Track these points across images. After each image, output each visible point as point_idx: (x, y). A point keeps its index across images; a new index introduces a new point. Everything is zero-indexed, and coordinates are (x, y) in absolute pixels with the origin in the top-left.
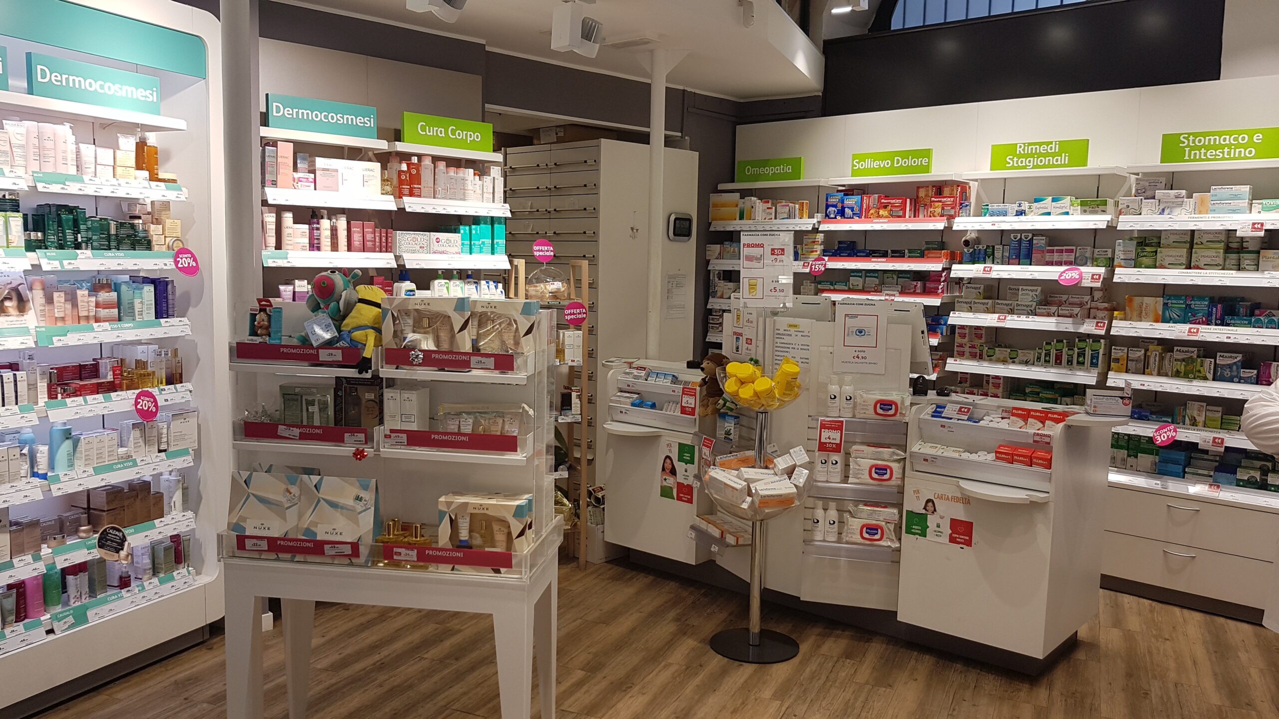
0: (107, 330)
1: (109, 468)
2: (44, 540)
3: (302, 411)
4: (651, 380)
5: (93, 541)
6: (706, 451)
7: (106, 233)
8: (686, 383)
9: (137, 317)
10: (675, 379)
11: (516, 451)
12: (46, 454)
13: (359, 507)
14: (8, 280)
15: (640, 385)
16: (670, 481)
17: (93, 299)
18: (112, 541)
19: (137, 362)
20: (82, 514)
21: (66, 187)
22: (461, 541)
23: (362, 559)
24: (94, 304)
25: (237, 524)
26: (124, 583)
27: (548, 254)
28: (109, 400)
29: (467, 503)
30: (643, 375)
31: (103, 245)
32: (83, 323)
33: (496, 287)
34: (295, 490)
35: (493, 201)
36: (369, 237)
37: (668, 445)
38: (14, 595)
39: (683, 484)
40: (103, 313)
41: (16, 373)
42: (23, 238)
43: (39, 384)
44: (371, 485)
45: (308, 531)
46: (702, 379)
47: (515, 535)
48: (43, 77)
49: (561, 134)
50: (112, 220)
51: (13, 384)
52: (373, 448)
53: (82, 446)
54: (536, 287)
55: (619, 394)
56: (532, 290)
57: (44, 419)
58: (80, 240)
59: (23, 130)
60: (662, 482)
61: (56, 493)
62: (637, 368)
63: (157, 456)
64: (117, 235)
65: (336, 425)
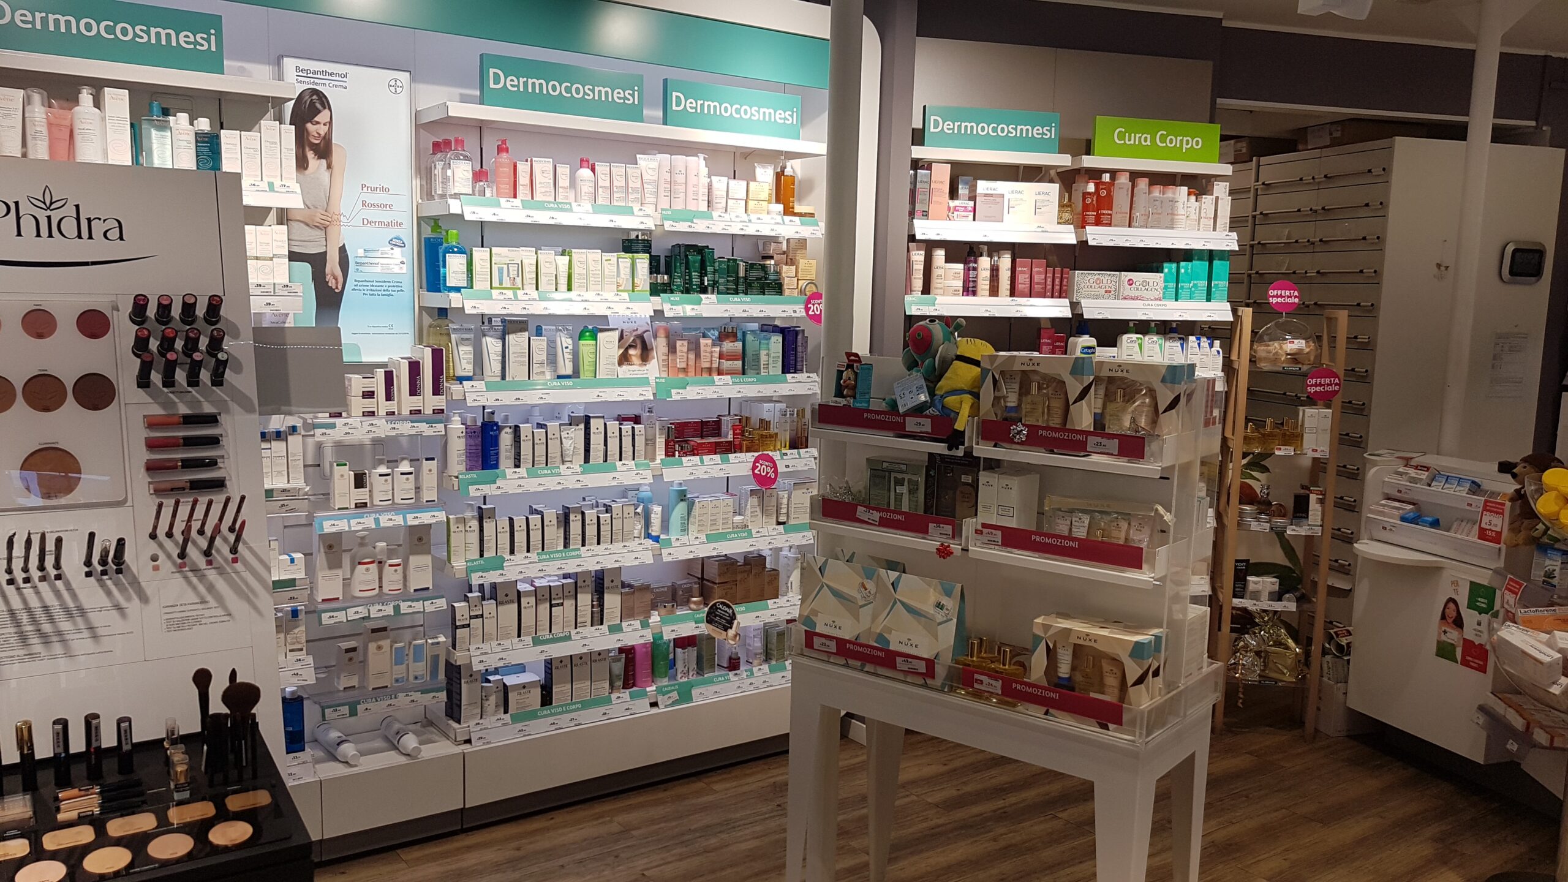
0: (728, 384)
1: (722, 537)
2: (654, 607)
3: (889, 490)
4: (1437, 486)
5: (701, 615)
6: (1510, 598)
7: (734, 275)
8: (1493, 494)
9: (762, 370)
10: (1476, 488)
11: (1141, 568)
12: (659, 516)
13: (939, 616)
14: (635, 326)
15: (1420, 492)
16: (1453, 636)
17: (717, 349)
18: (721, 617)
19: (761, 421)
20: (695, 583)
21: (693, 225)
22: (1060, 678)
23: (938, 682)
24: (717, 355)
25: (808, 617)
26: (733, 665)
27: (1290, 300)
28: (726, 461)
29: (1070, 630)
30: (1424, 477)
31: (730, 289)
32: (705, 376)
33: (1211, 346)
34: (870, 585)
35: (1214, 229)
36: (1038, 278)
37: (1453, 583)
38: (623, 660)
39: (1473, 642)
40: (726, 364)
41: (636, 426)
42: (648, 281)
43: (658, 440)
44: (954, 591)
45: (880, 637)
46: (1516, 491)
47: (1130, 682)
48: (678, 105)
49: (1337, 134)
50: (742, 261)
51: (631, 438)
52: (960, 545)
53: (696, 511)
54: (1269, 346)
55: (1383, 502)
56: (1261, 350)
57: (658, 477)
58: (706, 284)
59: (654, 165)
60: (1439, 634)
61: (666, 559)
62: (1416, 468)
63: (774, 529)
64: (745, 278)
65: (925, 512)
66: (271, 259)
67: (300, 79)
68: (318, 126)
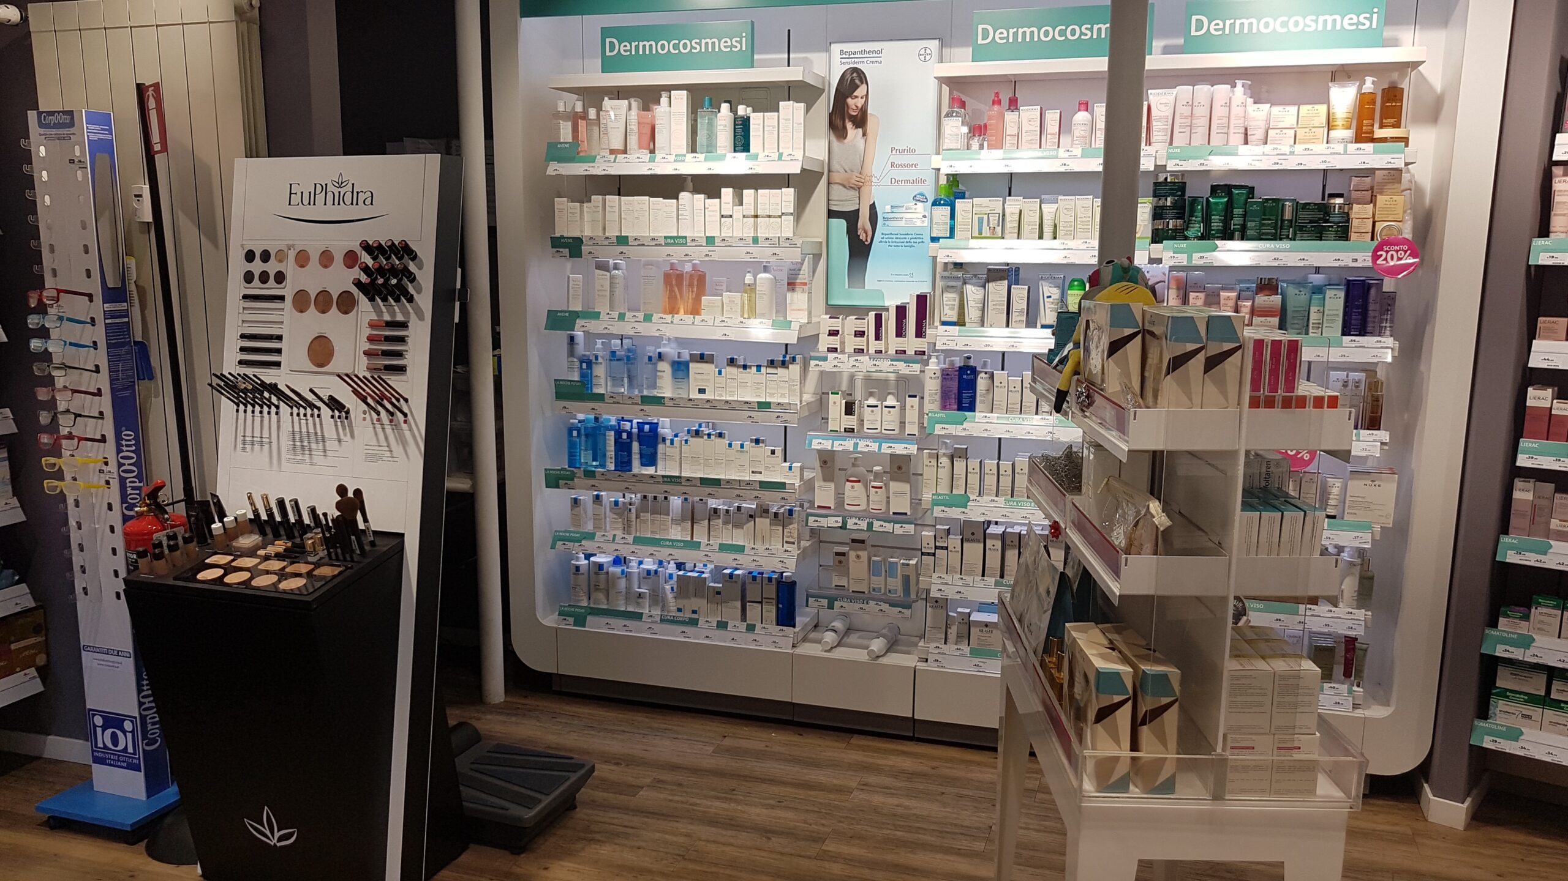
31: (1266, 234)
48: (1199, 29)
50: (1288, 200)
58: (1233, 228)
59: (1168, 99)
64: (1291, 221)
66: (780, 217)
67: (843, 60)
68: (856, 100)
